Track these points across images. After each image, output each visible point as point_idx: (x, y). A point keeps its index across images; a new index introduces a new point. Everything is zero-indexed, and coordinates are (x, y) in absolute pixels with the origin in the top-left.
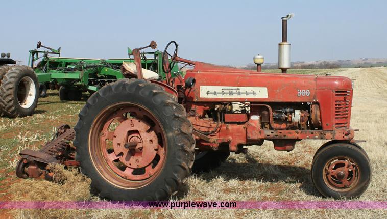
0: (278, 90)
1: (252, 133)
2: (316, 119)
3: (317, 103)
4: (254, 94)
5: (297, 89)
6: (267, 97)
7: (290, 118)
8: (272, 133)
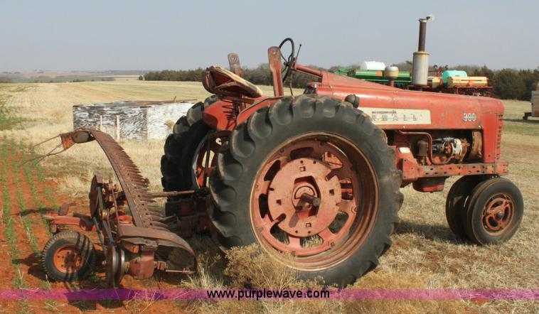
0: (443, 114)
1: (408, 171)
2: (477, 149)
3: (481, 131)
4: (415, 119)
5: (464, 112)
6: (429, 122)
7: (449, 150)
8: (432, 169)
